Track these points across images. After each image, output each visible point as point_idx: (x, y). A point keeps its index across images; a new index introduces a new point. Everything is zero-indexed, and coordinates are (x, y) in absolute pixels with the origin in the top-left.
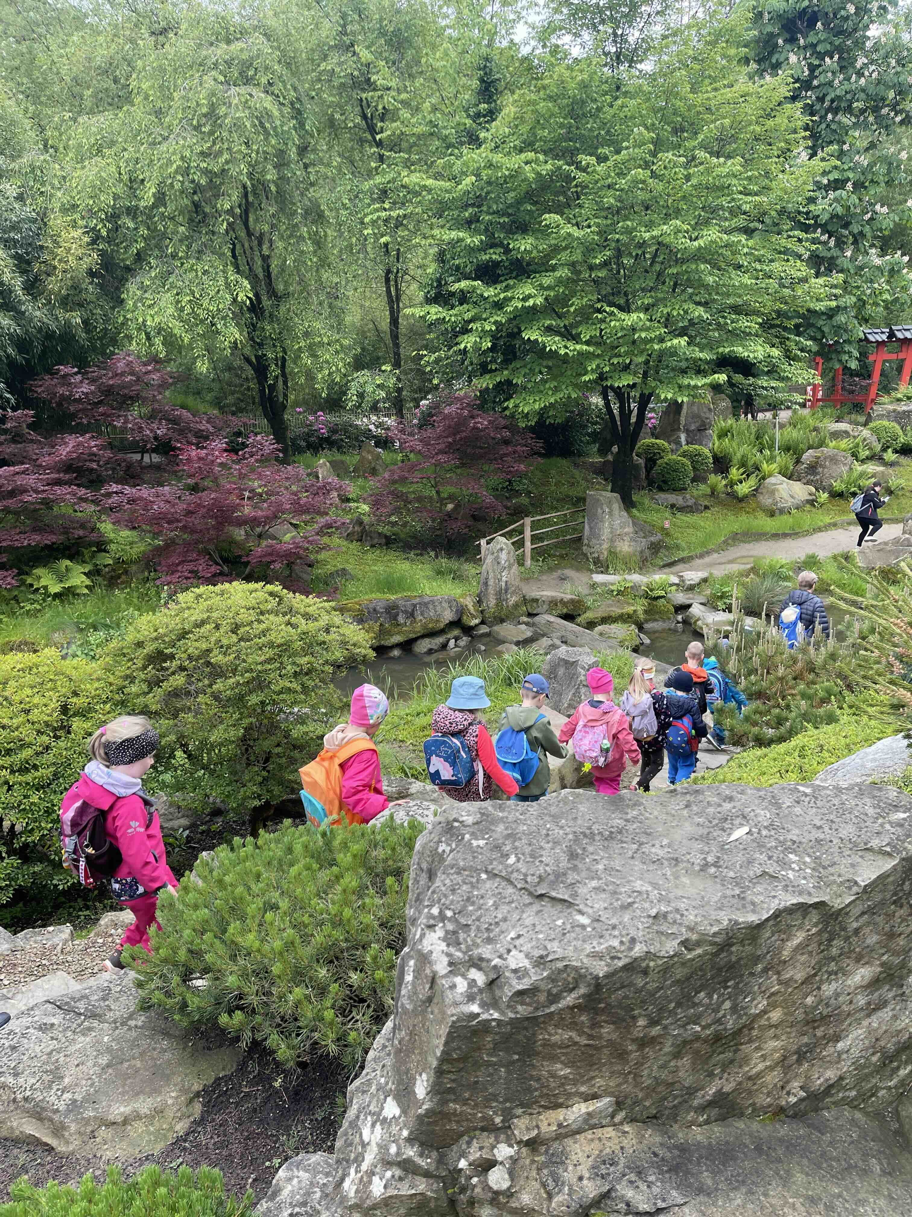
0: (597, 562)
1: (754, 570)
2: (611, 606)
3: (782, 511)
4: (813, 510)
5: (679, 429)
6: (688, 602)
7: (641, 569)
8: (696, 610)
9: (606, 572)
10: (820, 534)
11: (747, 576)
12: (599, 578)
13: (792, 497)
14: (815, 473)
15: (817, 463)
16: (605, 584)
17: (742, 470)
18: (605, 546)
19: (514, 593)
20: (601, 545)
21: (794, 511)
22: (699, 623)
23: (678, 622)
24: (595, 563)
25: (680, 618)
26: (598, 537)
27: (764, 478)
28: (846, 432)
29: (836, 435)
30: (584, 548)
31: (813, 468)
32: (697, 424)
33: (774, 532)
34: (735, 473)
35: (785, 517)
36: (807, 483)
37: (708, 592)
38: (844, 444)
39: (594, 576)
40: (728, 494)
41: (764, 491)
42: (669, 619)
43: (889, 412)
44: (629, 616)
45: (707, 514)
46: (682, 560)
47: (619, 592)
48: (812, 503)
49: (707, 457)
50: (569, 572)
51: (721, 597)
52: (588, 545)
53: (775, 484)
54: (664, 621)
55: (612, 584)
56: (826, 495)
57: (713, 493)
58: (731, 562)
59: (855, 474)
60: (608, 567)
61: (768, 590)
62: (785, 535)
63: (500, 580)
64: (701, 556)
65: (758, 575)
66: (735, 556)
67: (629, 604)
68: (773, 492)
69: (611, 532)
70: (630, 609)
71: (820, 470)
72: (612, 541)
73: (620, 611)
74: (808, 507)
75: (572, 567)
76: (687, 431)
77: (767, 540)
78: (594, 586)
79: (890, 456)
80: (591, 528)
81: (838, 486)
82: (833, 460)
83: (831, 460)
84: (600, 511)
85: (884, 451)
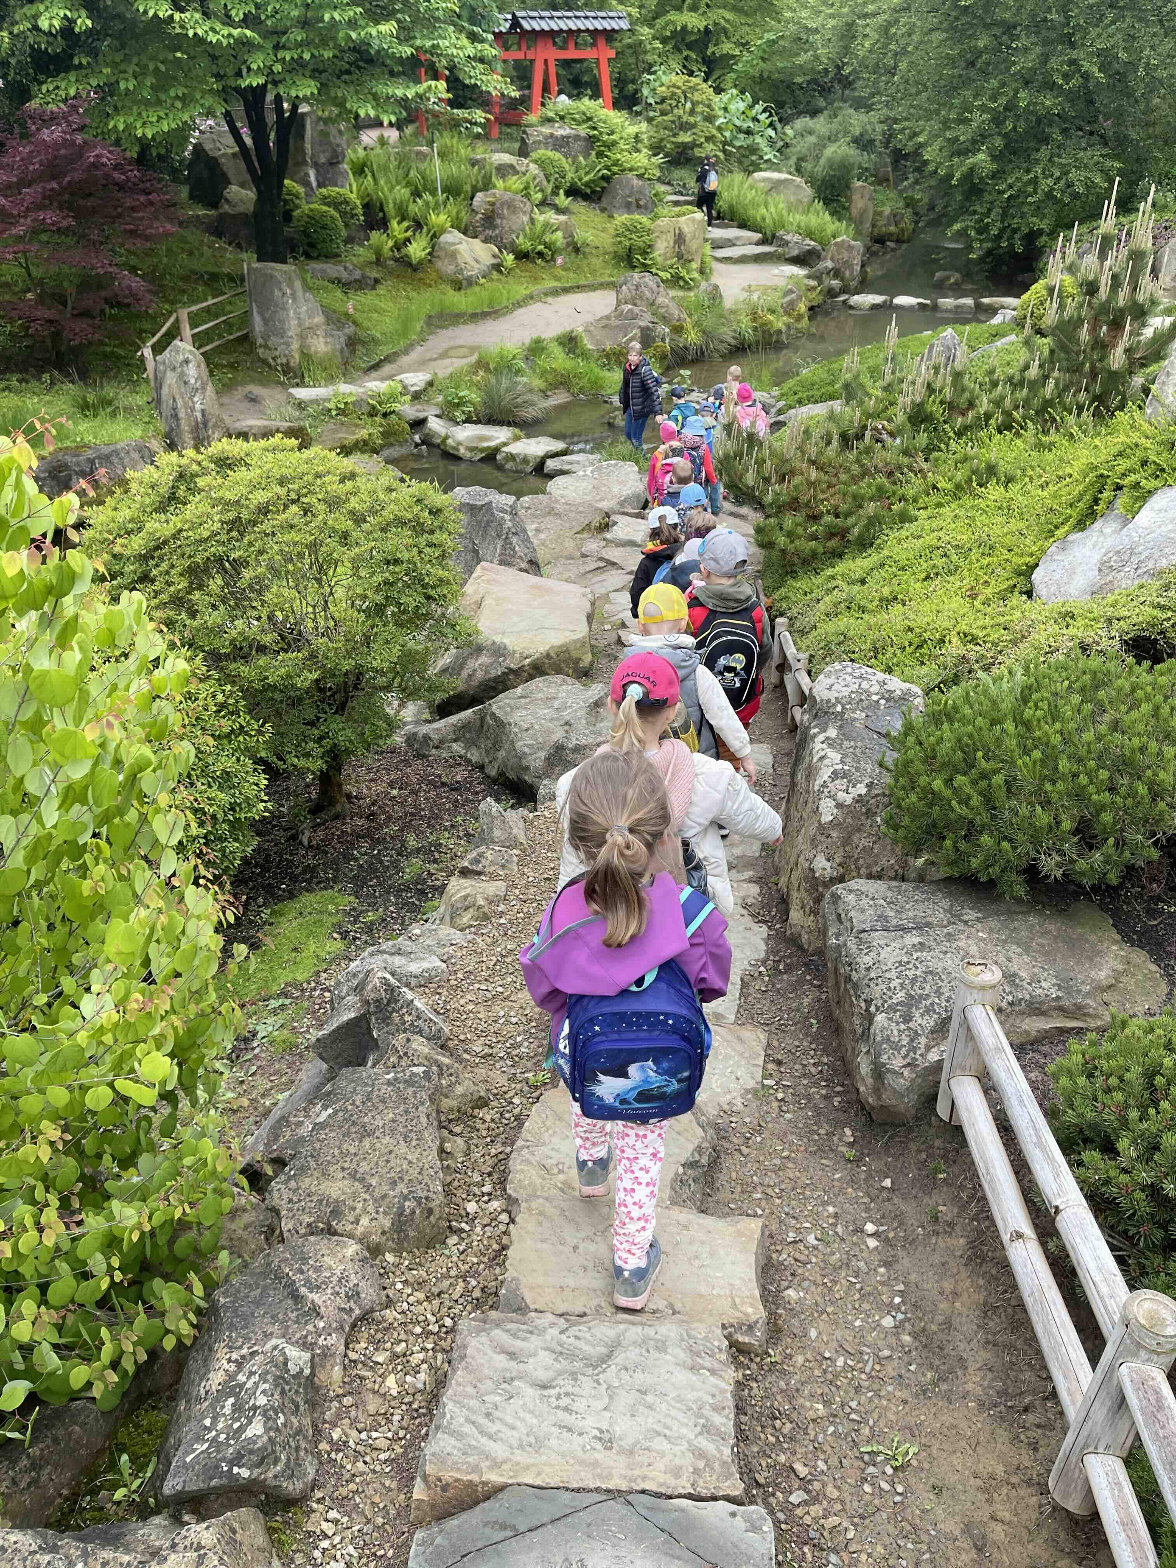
0: (287, 369)
1: (482, 364)
2: (334, 431)
3: (471, 282)
4: (503, 278)
5: (305, 162)
6: (421, 415)
7: (344, 375)
8: (435, 425)
9: (301, 384)
10: (521, 311)
11: (475, 373)
12: (301, 393)
13: (477, 261)
14: (493, 227)
15: (493, 211)
16: (316, 402)
17: (405, 224)
18: (295, 346)
19: (215, 426)
20: (288, 344)
21: (483, 281)
22: (450, 441)
23: (417, 445)
24: (285, 373)
25: (417, 438)
26: (282, 333)
27: (434, 236)
28: (512, 166)
29: (504, 171)
30: (261, 351)
31: (490, 219)
32: (328, 155)
33: (470, 311)
34: (397, 229)
35: (477, 289)
36: (485, 241)
37: (440, 399)
38: (515, 183)
39: (292, 390)
40: (397, 260)
41: (442, 254)
42: (406, 441)
43: (546, 138)
44: (365, 443)
45: (381, 290)
46: (389, 359)
47: (342, 412)
48: (497, 267)
49: (355, 207)
50: (256, 390)
51: (458, 405)
52: (266, 347)
53: (454, 244)
54: (401, 444)
55: (324, 400)
56: (511, 257)
57: (378, 260)
58: (444, 355)
59: (539, 227)
60: (303, 376)
61: (508, 390)
62: (484, 315)
63: (193, 409)
64: (406, 352)
65: (487, 370)
66: (445, 346)
67: (357, 426)
68: (453, 255)
69: (300, 325)
70: (363, 433)
71: (498, 221)
72: (302, 337)
73: (354, 437)
74: (495, 276)
75: (253, 381)
76: (316, 165)
77: (464, 323)
78: (300, 405)
79: (562, 200)
80: (266, 321)
81: (524, 244)
82: (511, 206)
83: (509, 207)
84: (277, 293)
85: (555, 193)
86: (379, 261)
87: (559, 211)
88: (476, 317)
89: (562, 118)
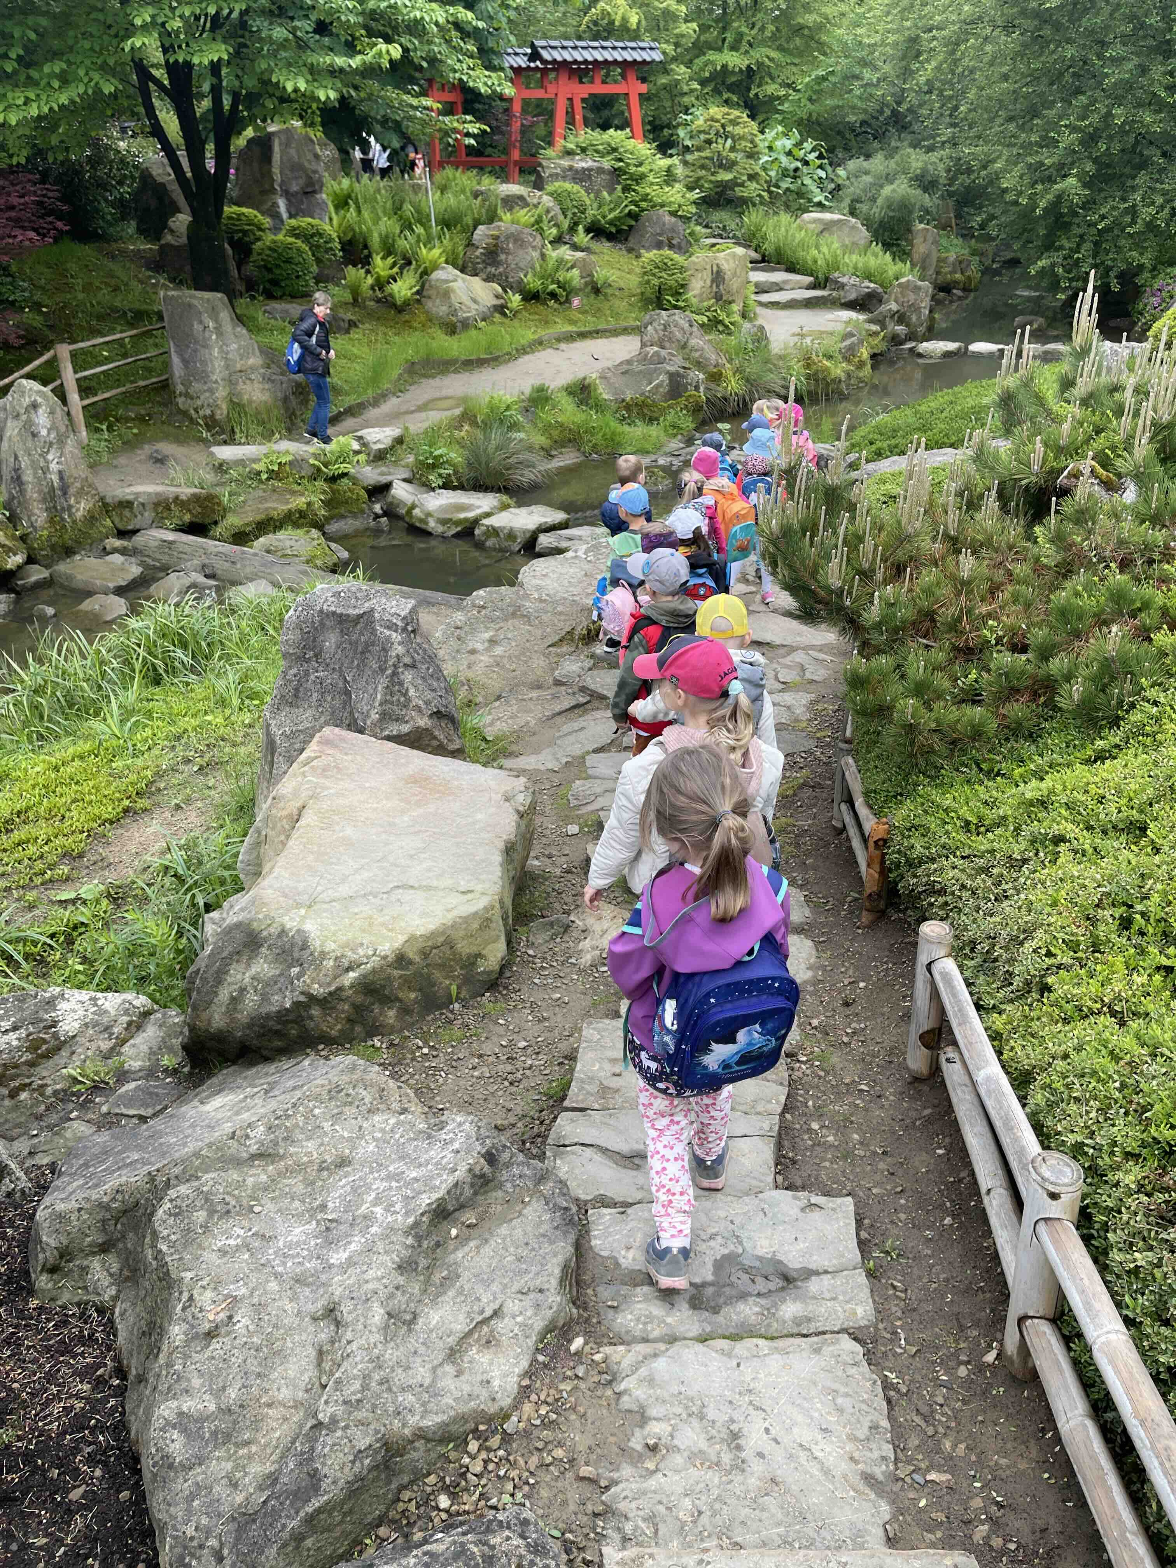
0: (211, 423)
1: (468, 417)
2: (265, 499)
3: (466, 325)
4: (507, 321)
5: (273, 191)
6: (384, 479)
7: (289, 430)
8: (401, 491)
9: (231, 441)
10: (527, 358)
11: (460, 428)
12: (225, 453)
13: (475, 301)
14: (496, 263)
15: (496, 245)
16: (241, 462)
17: (390, 260)
18: (221, 393)
19: (80, 493)
20: (211, 391)
21: (482, 324)
22: (417, 512)
23: (377, 516)
24: (209, 428)
25: (377, 508)
26: (204, 377)
27: (425, 273)
28: (521, 198)
29: (511, 202)
30: (181, 400)
31: (493, 254)
32: (302, 182)
33: (463, 357)
34: (381, 265)
35: (473, 333)
36: (488, 279)
37: (411, 459)
38: (524, 216)
39: (215, 449)
40: (379, 301)
41: (432, 292)
42: (362, 512)
43: (564, 170)
44: (302, 514)
45: (355, 334)
46: (351, 411)
47: (273, 475)
48: (501, 309)
49: (331, 240)
50: (166, 448)
51: (433, 466)
52: (187, 395)
53: (447, 281)
54: (354, 515)
55: (255, 461)
56: (517, 297)
57: (355, 299)
58: (421, 409)
59: (551, 263)
60: (233, 431)
61: (498, 448)
62: (481, 363)
63: (45, 470)
64: (376, 402)
65: (474, 423)
66: (427, 397)
67: (293, 493)
68: (446, 294)
69: (227, 367)
70: (300, 502)
71: (503, 257)
72: (231, 382)
73: (285, 508)
74: (497, 317)
75: (166, 437)
76: (287, 194)
77: (456, 371)
78: (221, 467)
79: (582, 237)
80: (185, 362)
81: (533, 282)
82: (518, 239)
83: (516, 241)
84: (196, 326)
85: (572, 229)
86: (356, 301)
87: (575, 247)
88: (471, 364)
89: (584, 150)
